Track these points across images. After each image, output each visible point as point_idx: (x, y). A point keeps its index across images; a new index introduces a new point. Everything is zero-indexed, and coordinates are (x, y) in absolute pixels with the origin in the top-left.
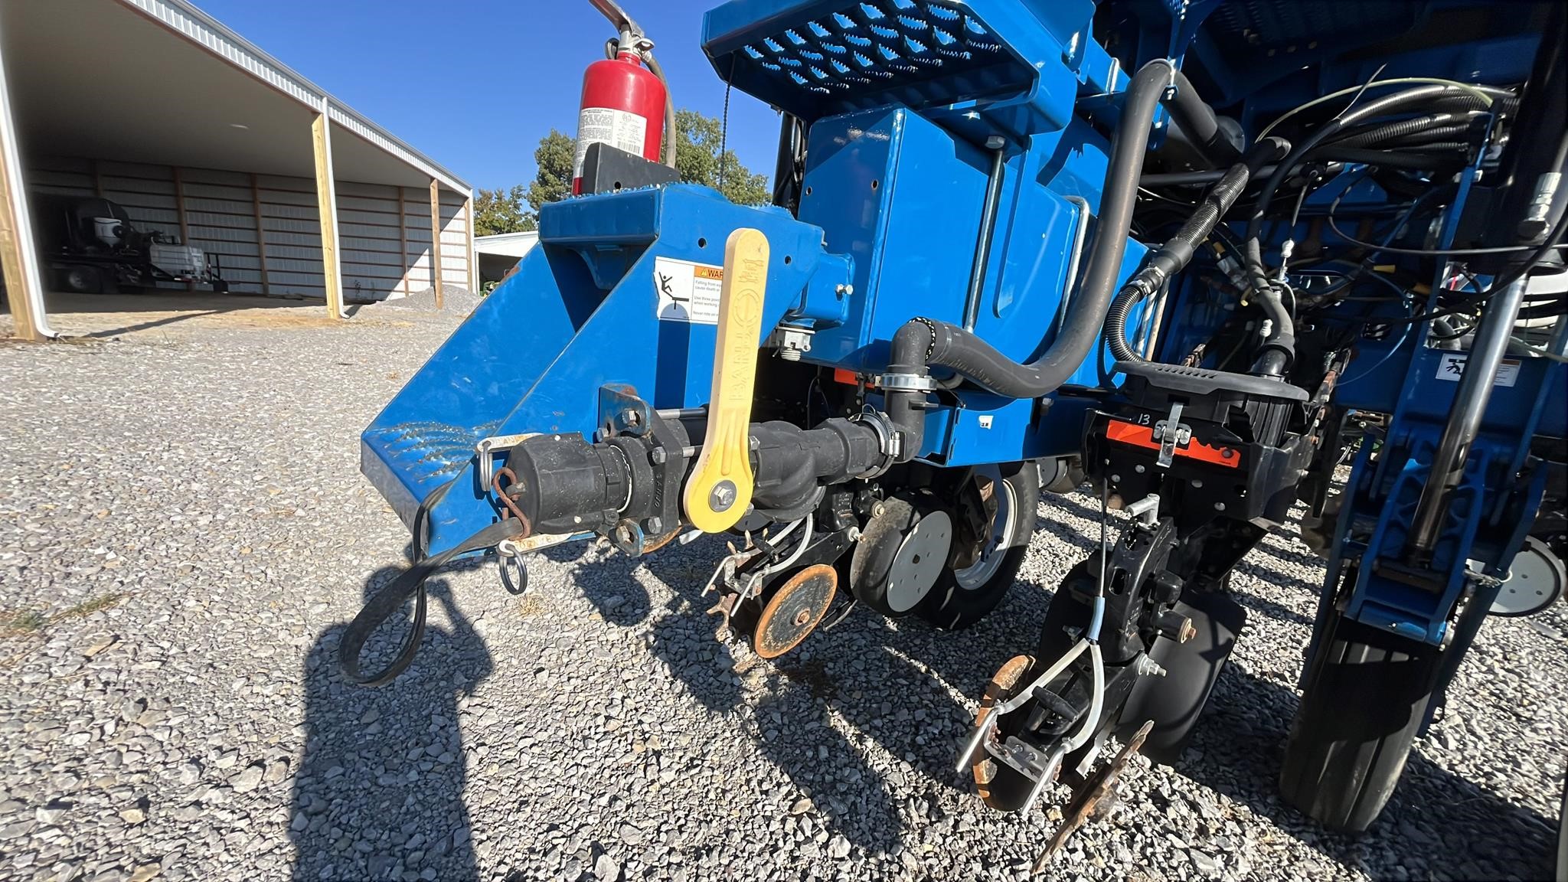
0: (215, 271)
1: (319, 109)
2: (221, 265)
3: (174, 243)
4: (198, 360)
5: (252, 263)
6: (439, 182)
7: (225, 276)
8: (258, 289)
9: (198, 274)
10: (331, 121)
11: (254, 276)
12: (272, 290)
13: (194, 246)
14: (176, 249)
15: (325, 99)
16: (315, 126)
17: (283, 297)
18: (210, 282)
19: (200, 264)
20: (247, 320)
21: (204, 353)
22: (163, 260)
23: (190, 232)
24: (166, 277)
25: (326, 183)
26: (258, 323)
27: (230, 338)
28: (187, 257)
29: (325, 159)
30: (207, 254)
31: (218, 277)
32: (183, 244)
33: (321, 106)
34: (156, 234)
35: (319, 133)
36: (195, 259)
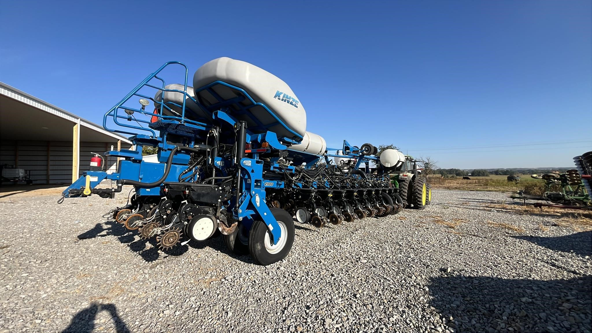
0: (28, 177)
1: (77, 122)
2: (31, 174)
3: (12, 168)
4: (22, 206)
5: (44, 173)
6: (121, 141)
7: (31, 178)
8: (44, 182)
9: (21, 179)
10: (81, 125)
11: (44, 177)
12: (51, 182)
13: (20, 168)
14: (13, 170)
15: (79, 119)
16: (74, 127)
17: (55, 184)
18: (25, 181)
19: (22, 175)
20: (40, 193)
21: (24, 204)
22: (7, 174)
23: (19, 163)
24: (7, 180)
25: (77, 145)
26: (44, 194)
27: (33, 199)
28: (17, 172)
29: (77, 137)
30: (26, 171)
31: (29, 179)
32: (16, 168)
33: (78, 121)
34: (6, 165)
35: (76, 130)
36: (20, 173)
